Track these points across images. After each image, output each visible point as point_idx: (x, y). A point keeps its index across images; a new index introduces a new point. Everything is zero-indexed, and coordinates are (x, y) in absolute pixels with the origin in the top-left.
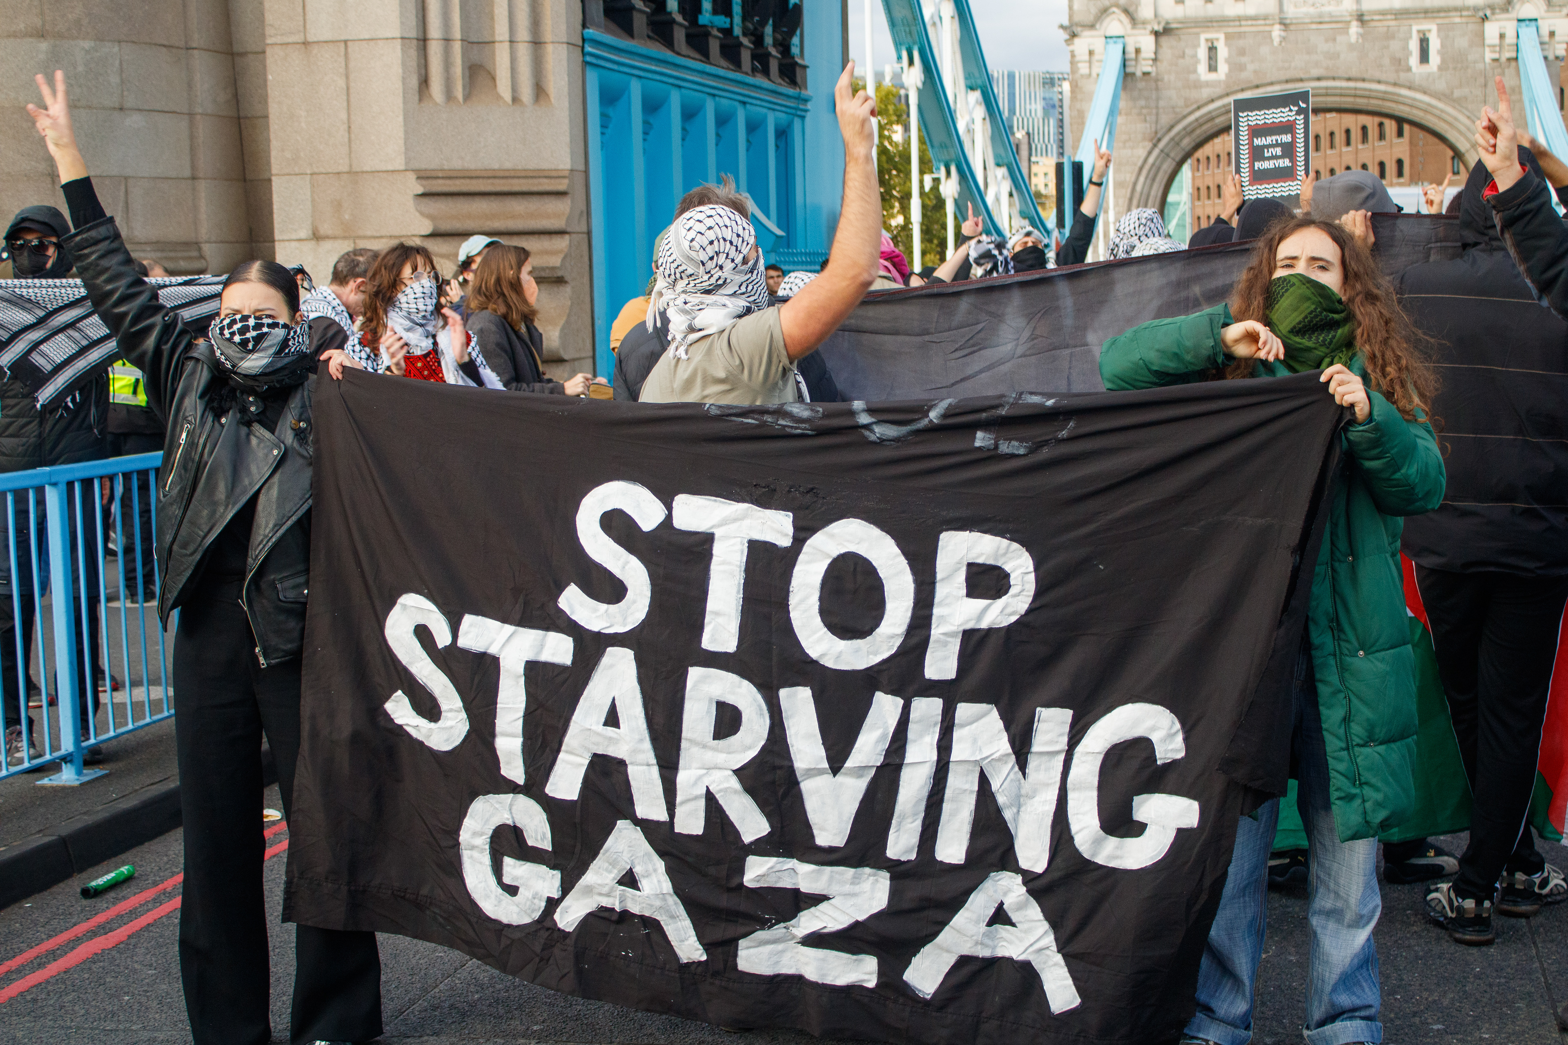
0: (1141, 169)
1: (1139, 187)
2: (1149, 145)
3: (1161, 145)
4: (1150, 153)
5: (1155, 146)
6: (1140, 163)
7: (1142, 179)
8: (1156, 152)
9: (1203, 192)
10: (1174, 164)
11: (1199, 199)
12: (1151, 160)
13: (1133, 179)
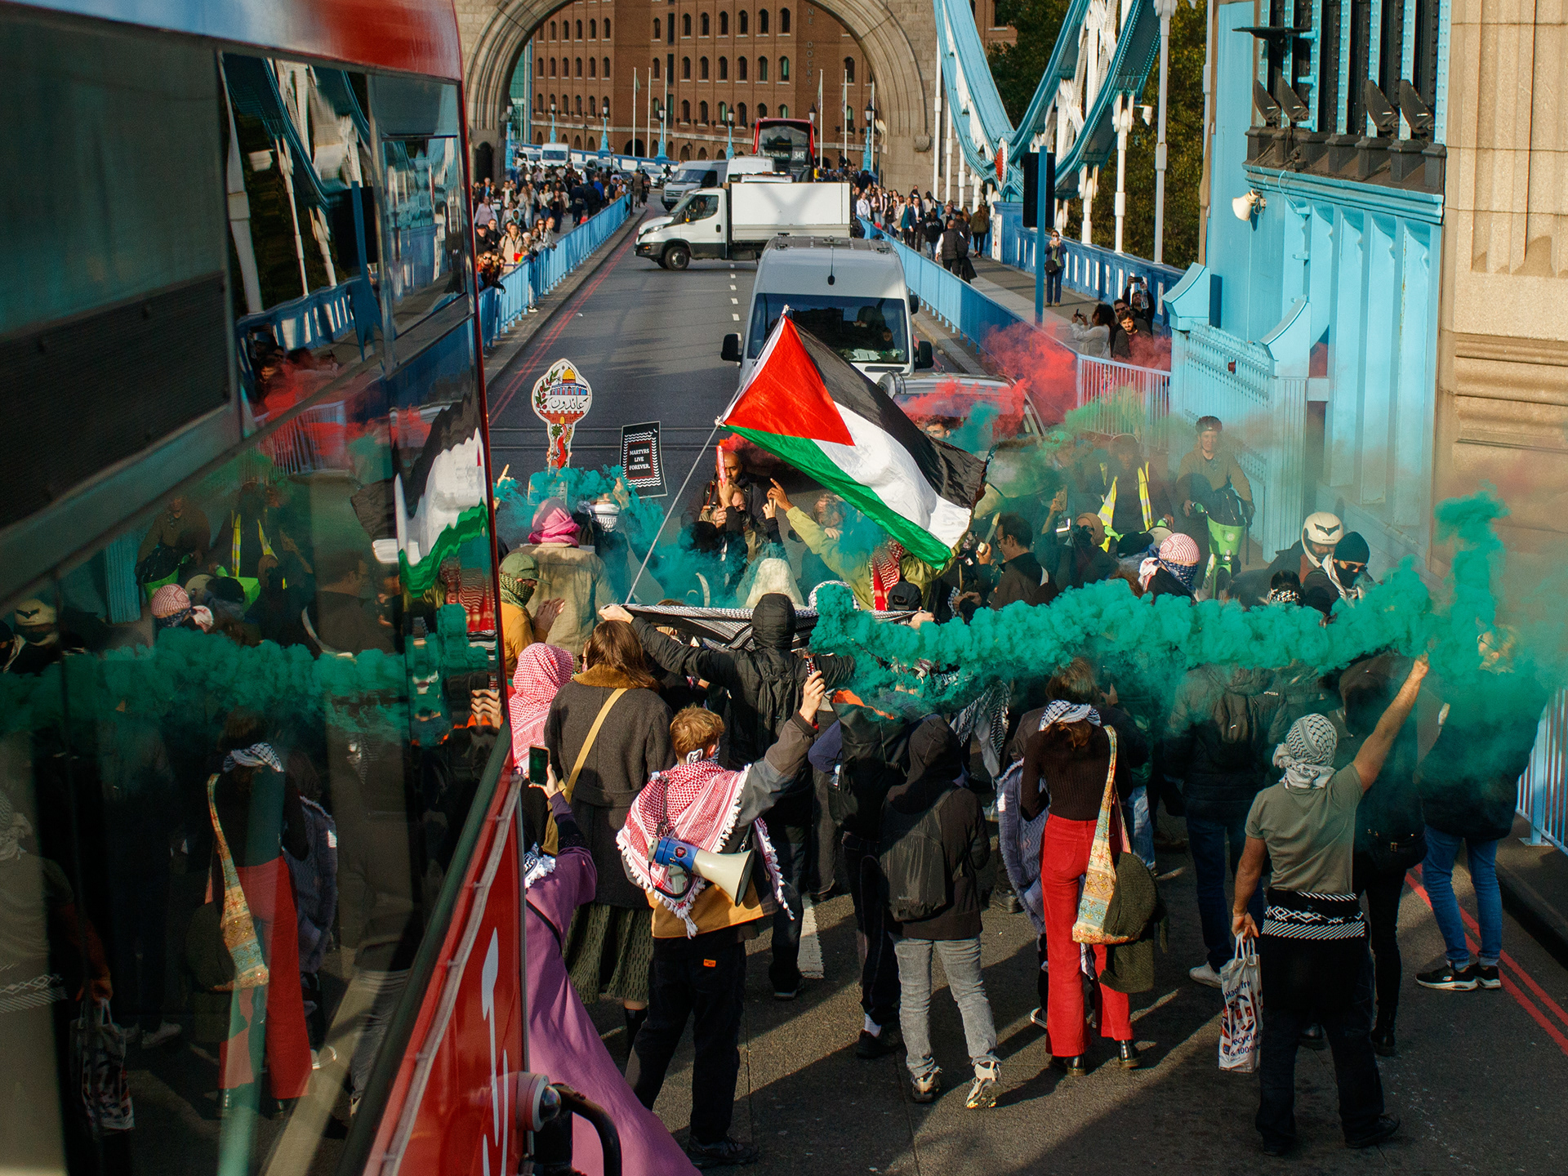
0: (484, 38)
1: (480, 61)
2: (493, 10)
3: (508, 11)
4: (495, 20)
5: (501, 11)
6: (482, 32)
7: (484, 51)
8: (502, 19)
9: (547, 65)
10: (524, 33)
11: (541, 74)
12: (496, 28)
13: (474, 51)
